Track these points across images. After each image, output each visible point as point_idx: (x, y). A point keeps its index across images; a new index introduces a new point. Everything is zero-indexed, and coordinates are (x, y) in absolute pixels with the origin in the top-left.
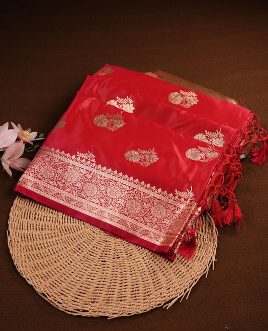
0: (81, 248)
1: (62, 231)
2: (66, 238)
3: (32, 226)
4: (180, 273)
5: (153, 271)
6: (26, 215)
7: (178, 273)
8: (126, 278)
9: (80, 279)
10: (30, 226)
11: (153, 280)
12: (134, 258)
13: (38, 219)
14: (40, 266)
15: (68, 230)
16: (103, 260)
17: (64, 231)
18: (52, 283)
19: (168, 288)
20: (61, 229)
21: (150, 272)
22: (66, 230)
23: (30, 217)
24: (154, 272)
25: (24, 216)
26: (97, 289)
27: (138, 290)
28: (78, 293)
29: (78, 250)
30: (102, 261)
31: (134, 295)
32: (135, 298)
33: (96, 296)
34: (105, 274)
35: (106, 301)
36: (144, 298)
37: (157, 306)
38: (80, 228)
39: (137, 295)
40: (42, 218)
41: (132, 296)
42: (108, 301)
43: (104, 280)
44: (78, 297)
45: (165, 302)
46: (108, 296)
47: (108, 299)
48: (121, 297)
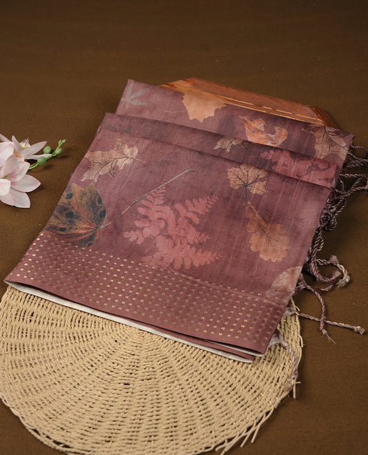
0: (94, 365)
1: (68, 339)
2: (74, 350)
3: (25, 331)
4: (242, 403)
5: (201, 398)
6: (18, 316)
7: (239, 403)
8: (159, 409)
9: (90, 409)
10: (22, 333)
11: (200, 411)
12: (172, 380)
13: (35, 321)
14: (32, 389)
15: (77, 338)
16: (126, 382)
17: (72, 338)
18: (49, 414)
19: (222, 424)
20: (68, 337)
21: (196, 401)
22: (74, 337)
23: (23, 319)
24: (202, 400)
25: (15, 318)
26: (114, 423)
27: (175, 427)
28: (87, 428)
29: (90, 367)
30: (125, 384)
31: (170, 434)
32: (171, 438)
33: (112, 433)
34: (127, 402)
35: (126, 441)
36: (184, 438)
37: (203, 450)
38: (96, 335)
39: (173, 433)
40: (42, 320)
41: (167, 435)
42: (130, 442)
43: (126, 411)
44: (86, 433)
45: (216, 444)
46: (131, 434)
47: (130, 438)
48: (150, 436)
